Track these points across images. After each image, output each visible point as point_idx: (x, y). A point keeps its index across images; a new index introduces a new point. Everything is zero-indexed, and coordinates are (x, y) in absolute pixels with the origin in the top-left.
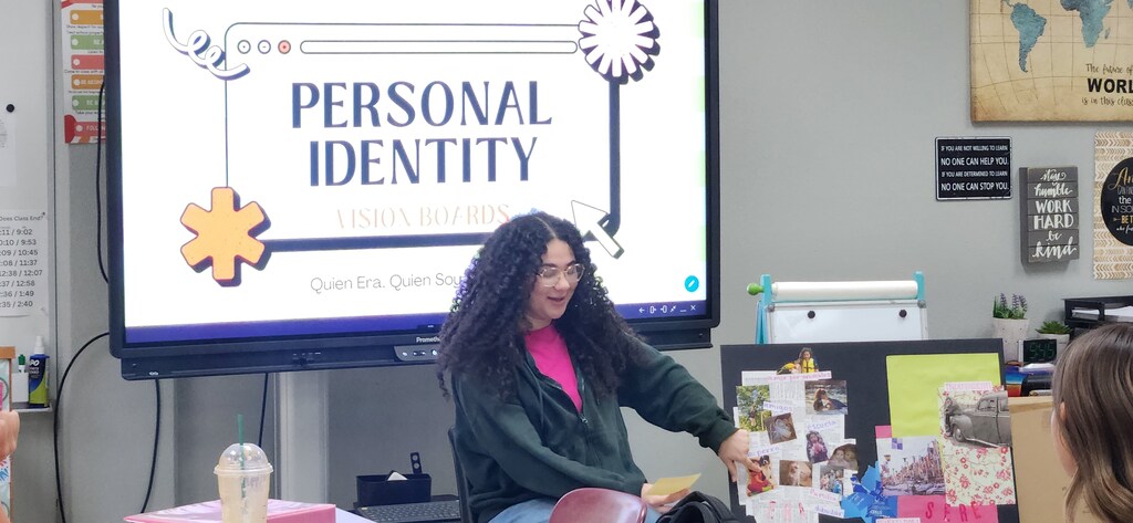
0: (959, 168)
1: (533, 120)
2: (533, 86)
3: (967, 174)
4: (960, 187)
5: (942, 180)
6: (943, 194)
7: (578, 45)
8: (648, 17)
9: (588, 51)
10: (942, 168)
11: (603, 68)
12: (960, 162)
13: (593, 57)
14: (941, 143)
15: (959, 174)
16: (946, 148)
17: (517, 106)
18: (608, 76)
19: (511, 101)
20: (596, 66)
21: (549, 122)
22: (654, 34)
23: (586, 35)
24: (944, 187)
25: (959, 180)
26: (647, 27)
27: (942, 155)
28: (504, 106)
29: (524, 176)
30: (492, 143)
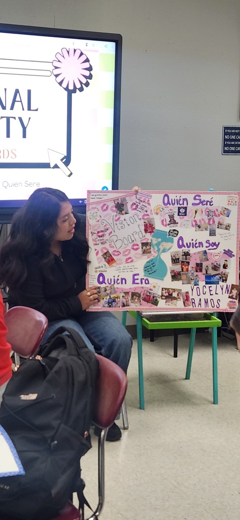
0: (233, 140)
1: (29, 109)
2: (29, 92)
3: (236, 143)
4: (233, 149)
5: (225, 145)
6: (225, 152)
7: (52, 72)
8: (87, 60)
9: (57, 76)
10: (225, 140)
11: (64, 85)
12: (233, 137)
13: (59, 79)
14: (226, 128)
15: (233, 143)
16: (227, 131)
17: (21, 101)
18: (67, 89)
19: (18, 99)
20: (60, 83)
21: (37, 110)
22: (90, 69)
23: (56, 68)
24: (226, 149)
25: (232, 146)
26: (87, 65)
27: (226, 134)
28: (14, 101)
29: (24, 136)
30: (8, 119)
